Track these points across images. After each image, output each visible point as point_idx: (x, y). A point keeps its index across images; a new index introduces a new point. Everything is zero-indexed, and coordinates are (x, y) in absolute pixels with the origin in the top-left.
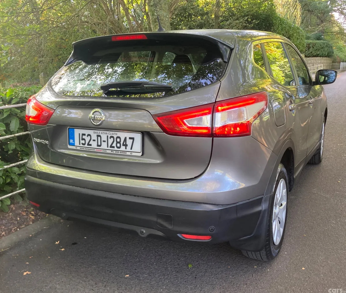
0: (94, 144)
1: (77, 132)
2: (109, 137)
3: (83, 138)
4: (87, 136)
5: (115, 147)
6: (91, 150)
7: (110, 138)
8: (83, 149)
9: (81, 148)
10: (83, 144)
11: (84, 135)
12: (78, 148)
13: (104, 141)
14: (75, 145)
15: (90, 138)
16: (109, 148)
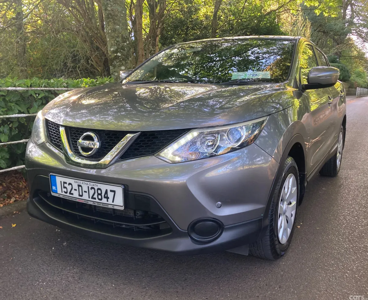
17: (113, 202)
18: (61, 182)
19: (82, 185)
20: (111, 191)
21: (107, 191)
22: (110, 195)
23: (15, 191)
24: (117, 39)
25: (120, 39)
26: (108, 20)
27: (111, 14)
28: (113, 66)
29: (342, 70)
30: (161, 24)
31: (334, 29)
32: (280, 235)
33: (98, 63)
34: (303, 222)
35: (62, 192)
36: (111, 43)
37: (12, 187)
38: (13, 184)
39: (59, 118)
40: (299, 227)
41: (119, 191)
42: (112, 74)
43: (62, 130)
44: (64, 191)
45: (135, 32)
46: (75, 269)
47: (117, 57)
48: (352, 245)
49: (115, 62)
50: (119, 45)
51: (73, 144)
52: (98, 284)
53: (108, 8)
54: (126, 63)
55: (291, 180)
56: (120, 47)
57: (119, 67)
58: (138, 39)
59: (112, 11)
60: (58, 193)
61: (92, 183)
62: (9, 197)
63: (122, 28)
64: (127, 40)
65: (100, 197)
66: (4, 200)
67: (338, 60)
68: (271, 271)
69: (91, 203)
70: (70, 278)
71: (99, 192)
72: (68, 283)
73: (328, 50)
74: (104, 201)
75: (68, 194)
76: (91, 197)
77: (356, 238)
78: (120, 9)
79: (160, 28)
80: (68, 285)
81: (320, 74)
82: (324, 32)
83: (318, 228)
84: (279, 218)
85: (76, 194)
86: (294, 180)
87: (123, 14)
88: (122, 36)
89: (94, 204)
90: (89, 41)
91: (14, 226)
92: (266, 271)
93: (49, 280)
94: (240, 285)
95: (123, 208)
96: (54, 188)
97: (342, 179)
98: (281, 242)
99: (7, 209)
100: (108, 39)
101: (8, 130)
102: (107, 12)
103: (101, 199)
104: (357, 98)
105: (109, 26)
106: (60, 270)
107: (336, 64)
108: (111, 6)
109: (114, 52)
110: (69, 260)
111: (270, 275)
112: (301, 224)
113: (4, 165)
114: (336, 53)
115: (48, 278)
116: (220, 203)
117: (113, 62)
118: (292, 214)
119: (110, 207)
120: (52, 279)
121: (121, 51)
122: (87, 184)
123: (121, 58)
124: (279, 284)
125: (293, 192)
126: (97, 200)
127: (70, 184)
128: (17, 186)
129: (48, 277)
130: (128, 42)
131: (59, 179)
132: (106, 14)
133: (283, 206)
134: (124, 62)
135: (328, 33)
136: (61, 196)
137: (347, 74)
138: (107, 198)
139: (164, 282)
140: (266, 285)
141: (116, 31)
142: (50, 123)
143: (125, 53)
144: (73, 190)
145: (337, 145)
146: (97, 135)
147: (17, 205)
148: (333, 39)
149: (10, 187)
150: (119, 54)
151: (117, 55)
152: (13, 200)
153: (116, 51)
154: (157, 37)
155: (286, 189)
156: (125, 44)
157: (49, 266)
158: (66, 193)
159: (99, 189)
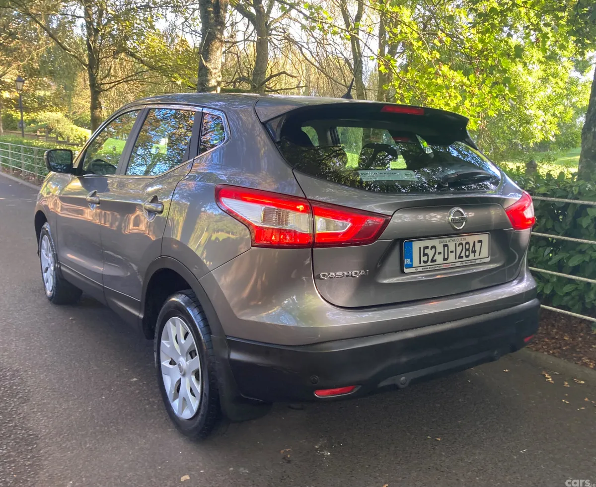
0: (439, 259)
1: (417, 246)
2: (457, 245)
3: (425, 252)
4: (431, 249)
5: (464, 257)
6: (437, 268)
7: (459, 246)
8: (426, 270)
9: (423, 269)
10: (425, 262)
11: (427, 248)
12: (420, 269)
13: (452, 252)
14: (413, 266)
15: (434, 252)
16: (458, 260)
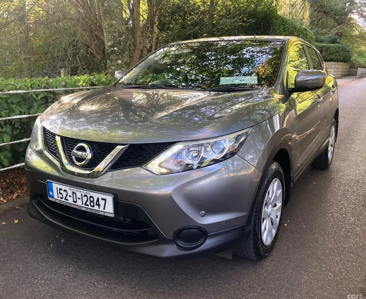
17: (104, 209)
18: (57, 188)
19: (76, 192)
20: (102, 199)
21: (98, 198)
22: (102, 203)
23: (17, 187)
24: (114, 34)
25: (116, 34)
26: (105, 16)
27: (107, 10)
28: (110, 60)
29: (343, 50)
30: (158, 11)
31: (335, 9)
32: (264, 238)
33: (98, 51)
34: (290, 220)
35: (58, 197)
36: (108, 38)
37: (15, 183)
38: (16, 180)
39: (56, 125)
40: (286, 225)
41: (110, 199)
42: (109, 68)
43: (58, 139)
44: (60, 197)
45: (133, 20)
46: (70, 267)
47: (113, 52)
48: (338, 245)
49: (112, 56)
50: (116, 39)
51: (68, 153)
52: (91, 283)
53: (105, 4)
54: (123, 57)
55: (276, 184)
56: (117, 41)
57: (116, 61)
58: (136, 27)
59: (109, 7)
60: (55, 198)
61: (85, 191)
62: (12, 193)
63: (118, 23)
64: (123, 35)
65: (92, 204)
66: (8, 195)
67: (339, 40)
68: (255, 272)
69: (84, 209)
70: (66, 277)
71: (92, 199)
72: (64, 281)
73: (328, 31)
74: (96, 207)
75: (63, 200)
76: (84, 204)
77: (342, 237)
78: (116, 5)
79: (157, 15)
80: (64, 283)
81: (308, 78)
82: (325, 12)
83: (304, 227)
84: (263, 222)
85: (70, 200)
86: (279, 183)
87: (119, 9)
88: (119, 31)
89: (87, 210)
90: (88, 30)
91: (16, 221)
92: (250, 272)
93: (47, 278)
94: (224, 286)
95: (113, 216)
96: (51, 193)
97: (334, 172)
98: (265, 244)
99: (10, 205)
100: (105, 34)
101: (10, 130)
102: (104, 8)
103: (93, 206)
104: (358, 78)
105: (106, 21)
106: (57, 268)
107: (336, 45)
108: (108, 3)
109: (111, 46)
110: (66, 258)
111: (253, 276)
112: (288, 221)
113: (7, 164)
114: (337, 34)
115: (46, 277)
116: (203, 212)
117: (110, 56)
118: (277, 216)
119: (101, 213)
120: (49, 277)
121: (117, 46)
122: (81, 192)
123: (117, 53)
124: (262, 286)
125: (278, 195)
126: (90, 207)
127: (65, 191)
128: (19, 181)
129: (46, 275)
130: (124, 37)
131: (56, 186)
132: (103, 10)
133: (267, 210)
134: (120, 56)
135: (328, 13)
136: (58, 201)
137: (348, 54)
138: (99, 205)
139: (153, 282)
140: (249, 286)
141: (112, 26)
142: (47, 131)
143: (122, 47)
144: (68, 196)
145: (328, 140)
146: (90, 146)
147: (19, 200)
148: (334, 19)
149: (13, 183)
150: (116, 49)
151: (114, 49)
152: (15, 195)
153: (113, 46)
154: (154, 24)
155: (270, 194)
156: (122, 38)
157: (47, 264)
158: (62, 198)
159: (91, 197)
